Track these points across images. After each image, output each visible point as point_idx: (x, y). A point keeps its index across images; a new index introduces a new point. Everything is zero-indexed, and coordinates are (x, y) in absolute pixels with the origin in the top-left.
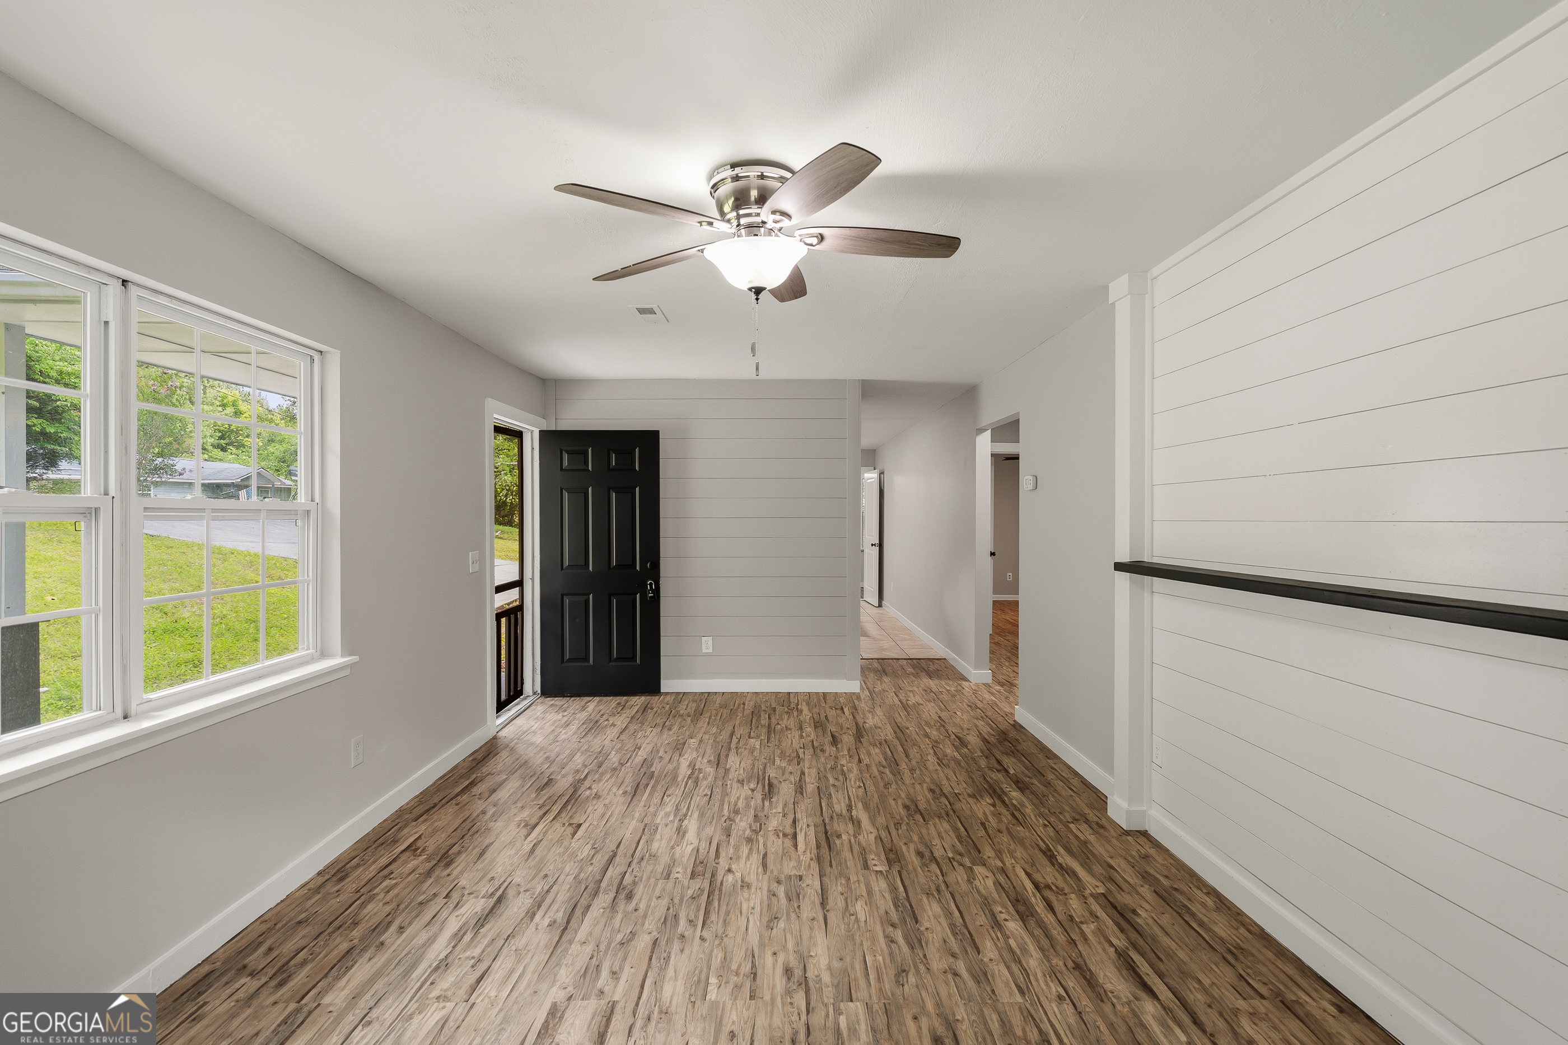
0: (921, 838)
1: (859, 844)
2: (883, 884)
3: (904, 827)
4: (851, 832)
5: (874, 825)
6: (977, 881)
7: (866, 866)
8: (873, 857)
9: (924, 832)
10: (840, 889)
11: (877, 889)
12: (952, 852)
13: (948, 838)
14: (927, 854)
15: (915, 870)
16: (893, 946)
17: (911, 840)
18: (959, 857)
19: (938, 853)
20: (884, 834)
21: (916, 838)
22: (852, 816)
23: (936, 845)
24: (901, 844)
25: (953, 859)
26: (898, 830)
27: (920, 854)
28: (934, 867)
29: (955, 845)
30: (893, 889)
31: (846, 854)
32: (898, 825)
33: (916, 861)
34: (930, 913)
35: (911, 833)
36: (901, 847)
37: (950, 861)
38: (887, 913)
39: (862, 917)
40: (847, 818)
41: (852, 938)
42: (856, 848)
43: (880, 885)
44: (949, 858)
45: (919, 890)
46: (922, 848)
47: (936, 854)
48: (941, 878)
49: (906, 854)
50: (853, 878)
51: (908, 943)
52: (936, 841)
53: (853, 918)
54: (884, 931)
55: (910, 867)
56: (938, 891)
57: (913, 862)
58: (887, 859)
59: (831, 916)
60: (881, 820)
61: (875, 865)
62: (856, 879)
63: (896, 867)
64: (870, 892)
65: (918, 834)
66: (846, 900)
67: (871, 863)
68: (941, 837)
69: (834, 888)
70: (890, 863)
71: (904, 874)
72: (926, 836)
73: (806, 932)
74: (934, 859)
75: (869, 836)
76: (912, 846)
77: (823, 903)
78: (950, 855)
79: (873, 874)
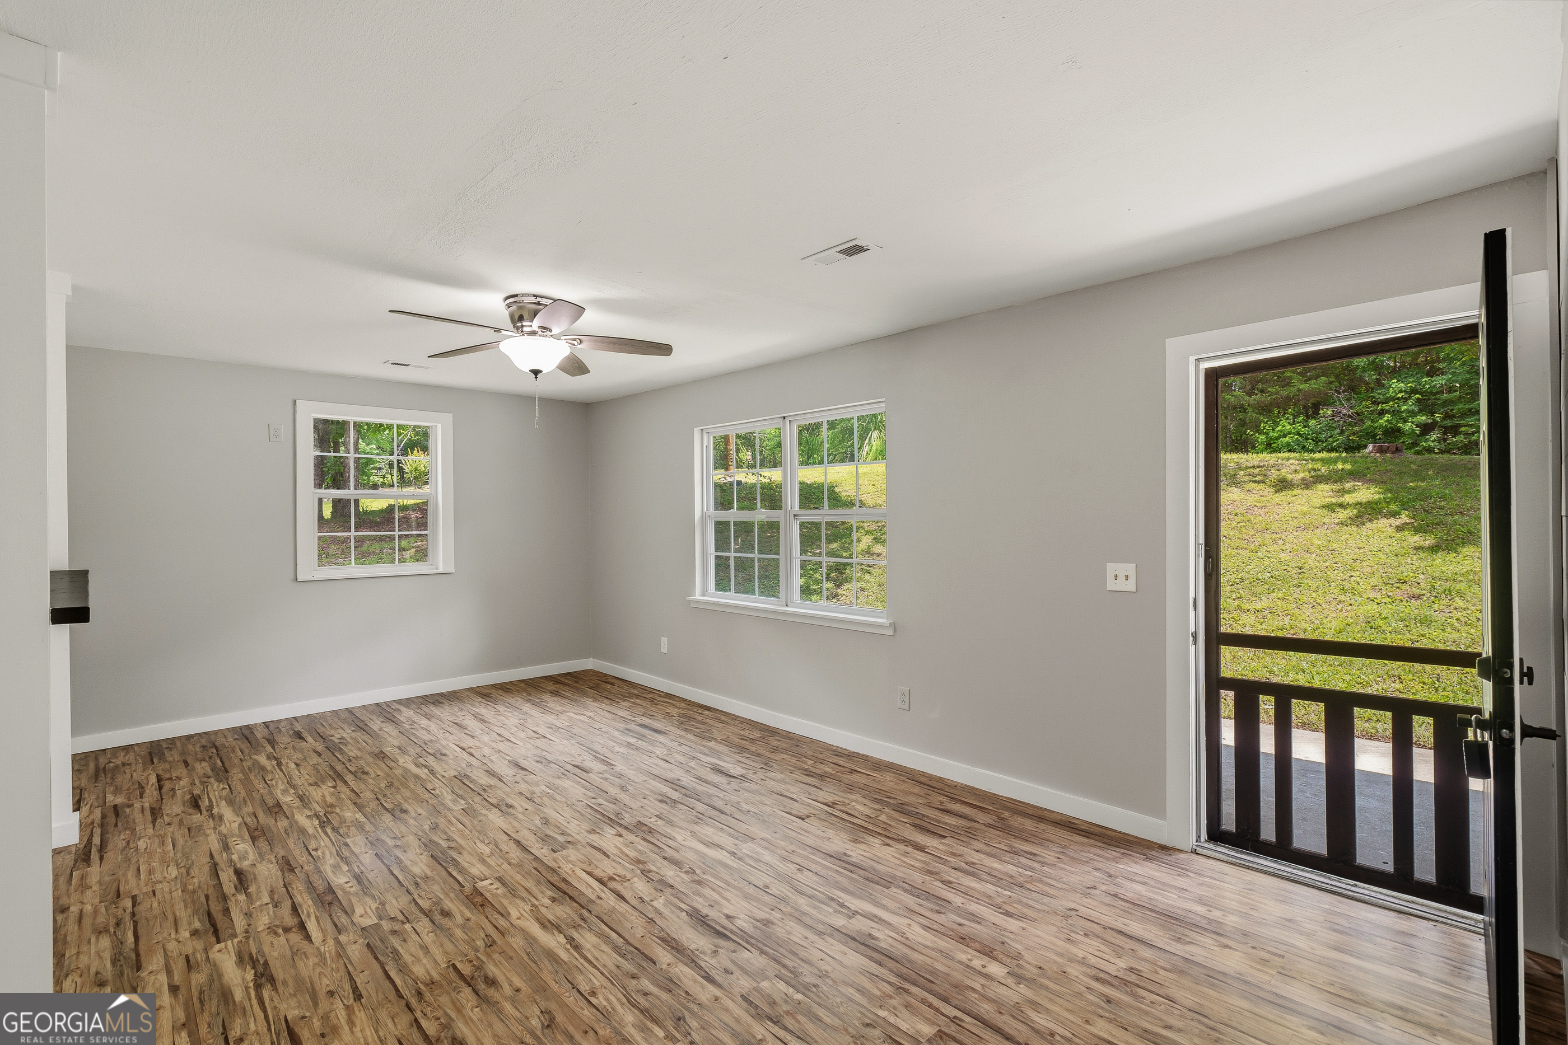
0: (451, 936)
1: (523, 899)
2: (475, 871)
3: (480, 943)
4: (543, 910)
5: (522, 930)
6: (373, 908)
7: (500, 879)
8: (499, 891)
9: (449, 947)
10: (512, 855)
11: (478, 866)
12: (406, 931)
13: (413, 950)
14: (437, 917)
15: (447, 894)
16: (446, 837)
17: (463, 927)
18: (396, 928)
19: (423, 925)
20: (502, 922)
21: (458, 933)
22: (561, 932)
23: (429, 932)
24: (473, 918)
25: (403, 923)
26: (486, 936)
27: (446, 914)
28: (425, 904)
29: (402, 943)
30: (462, 871)
31: (530, 884)
32: (491, 944)
33: (448, 904)
34: (421, 865)
35: (466, 937)
36: (472, 913)
37: (407, 918)
38: (460, 853)
39: (479, 844)
40: (563, 926)
41: (480, 832)
42: (524, 894)
43: (476, 870)
44: (408, 921)
45: (436, 877)
46: (446, 922)
47: (426, 921)
48: (416, 897)
49: (463, 908)
50: (506, 866)
51: (435, 842)
52: (429, 939)
53: (487, 842)
54: (457, 843)
55: (452, 895)
56: (417, 884)
57: (452, 901)
58: (482, 895)
59: (506, 838)
60: (517, 942)
61: (492, 884)
62: (503, 866)
63: (468, 888)
64: (483, 861)
65: (457, 940)
66: (501, 851)
67: (497, 885)
68: (425, 948)
69: (517, 854)
70: (477, 892)
71: (457, 887)
72: (445, 940)
73: (516, 824)
74: (427, 914)
75: (518, 912)
76: (459, 920)
77: (518, 843)
78: (407, 926)
79: (488, 876)
